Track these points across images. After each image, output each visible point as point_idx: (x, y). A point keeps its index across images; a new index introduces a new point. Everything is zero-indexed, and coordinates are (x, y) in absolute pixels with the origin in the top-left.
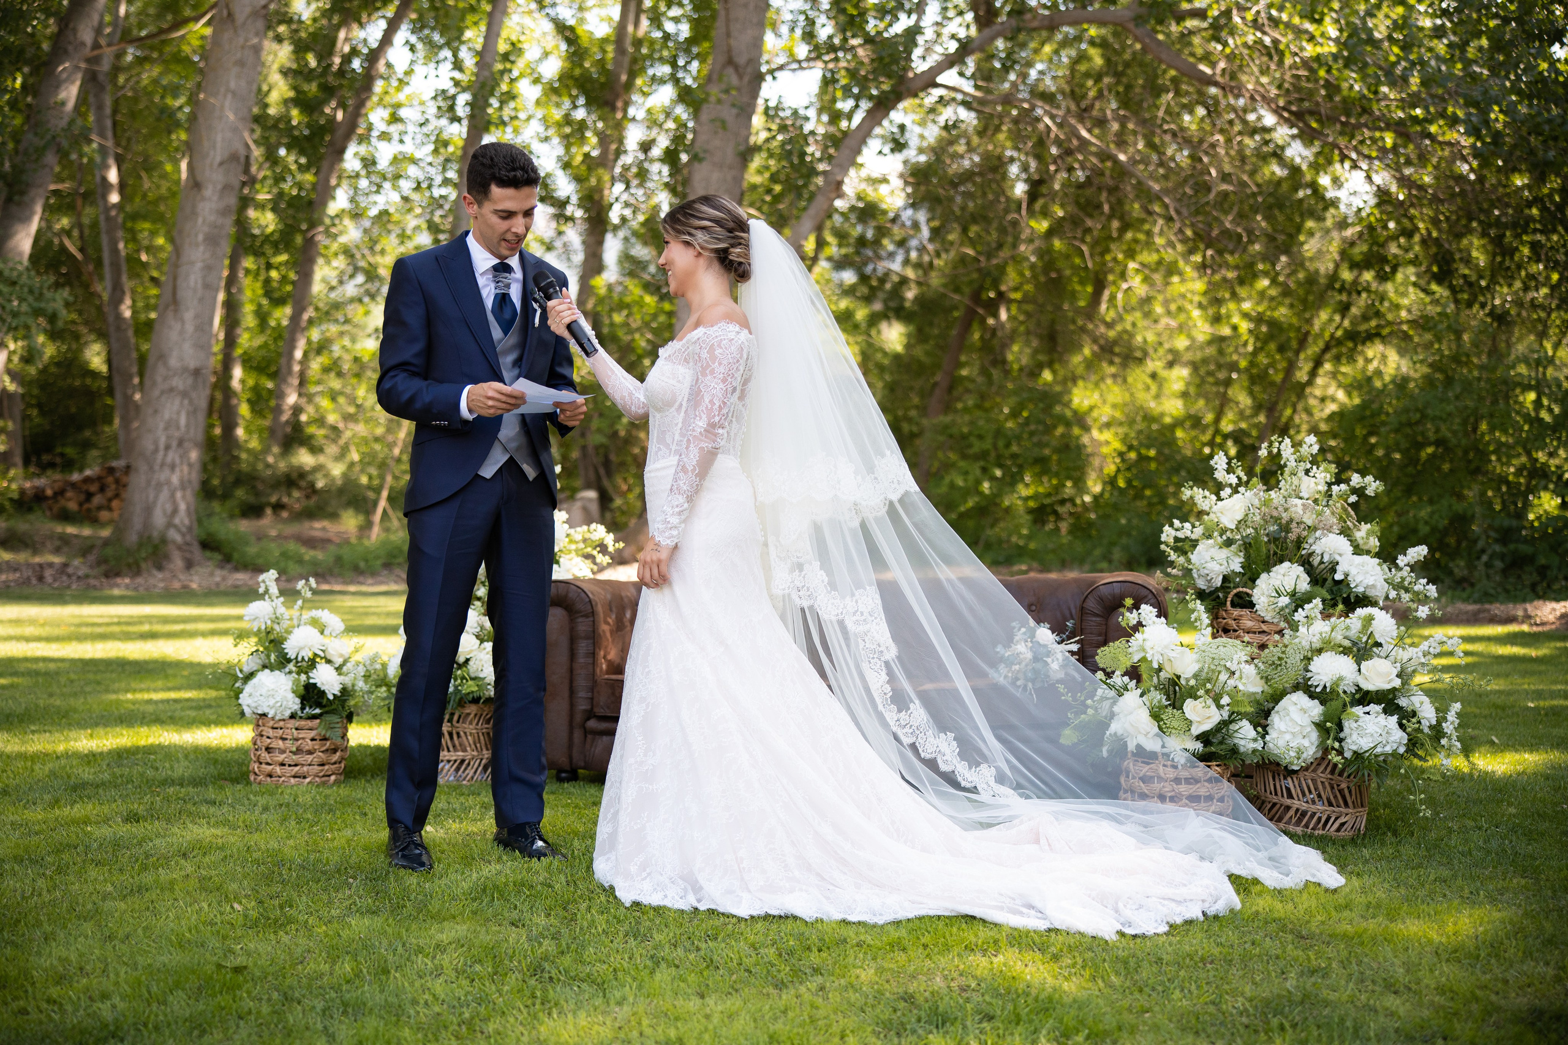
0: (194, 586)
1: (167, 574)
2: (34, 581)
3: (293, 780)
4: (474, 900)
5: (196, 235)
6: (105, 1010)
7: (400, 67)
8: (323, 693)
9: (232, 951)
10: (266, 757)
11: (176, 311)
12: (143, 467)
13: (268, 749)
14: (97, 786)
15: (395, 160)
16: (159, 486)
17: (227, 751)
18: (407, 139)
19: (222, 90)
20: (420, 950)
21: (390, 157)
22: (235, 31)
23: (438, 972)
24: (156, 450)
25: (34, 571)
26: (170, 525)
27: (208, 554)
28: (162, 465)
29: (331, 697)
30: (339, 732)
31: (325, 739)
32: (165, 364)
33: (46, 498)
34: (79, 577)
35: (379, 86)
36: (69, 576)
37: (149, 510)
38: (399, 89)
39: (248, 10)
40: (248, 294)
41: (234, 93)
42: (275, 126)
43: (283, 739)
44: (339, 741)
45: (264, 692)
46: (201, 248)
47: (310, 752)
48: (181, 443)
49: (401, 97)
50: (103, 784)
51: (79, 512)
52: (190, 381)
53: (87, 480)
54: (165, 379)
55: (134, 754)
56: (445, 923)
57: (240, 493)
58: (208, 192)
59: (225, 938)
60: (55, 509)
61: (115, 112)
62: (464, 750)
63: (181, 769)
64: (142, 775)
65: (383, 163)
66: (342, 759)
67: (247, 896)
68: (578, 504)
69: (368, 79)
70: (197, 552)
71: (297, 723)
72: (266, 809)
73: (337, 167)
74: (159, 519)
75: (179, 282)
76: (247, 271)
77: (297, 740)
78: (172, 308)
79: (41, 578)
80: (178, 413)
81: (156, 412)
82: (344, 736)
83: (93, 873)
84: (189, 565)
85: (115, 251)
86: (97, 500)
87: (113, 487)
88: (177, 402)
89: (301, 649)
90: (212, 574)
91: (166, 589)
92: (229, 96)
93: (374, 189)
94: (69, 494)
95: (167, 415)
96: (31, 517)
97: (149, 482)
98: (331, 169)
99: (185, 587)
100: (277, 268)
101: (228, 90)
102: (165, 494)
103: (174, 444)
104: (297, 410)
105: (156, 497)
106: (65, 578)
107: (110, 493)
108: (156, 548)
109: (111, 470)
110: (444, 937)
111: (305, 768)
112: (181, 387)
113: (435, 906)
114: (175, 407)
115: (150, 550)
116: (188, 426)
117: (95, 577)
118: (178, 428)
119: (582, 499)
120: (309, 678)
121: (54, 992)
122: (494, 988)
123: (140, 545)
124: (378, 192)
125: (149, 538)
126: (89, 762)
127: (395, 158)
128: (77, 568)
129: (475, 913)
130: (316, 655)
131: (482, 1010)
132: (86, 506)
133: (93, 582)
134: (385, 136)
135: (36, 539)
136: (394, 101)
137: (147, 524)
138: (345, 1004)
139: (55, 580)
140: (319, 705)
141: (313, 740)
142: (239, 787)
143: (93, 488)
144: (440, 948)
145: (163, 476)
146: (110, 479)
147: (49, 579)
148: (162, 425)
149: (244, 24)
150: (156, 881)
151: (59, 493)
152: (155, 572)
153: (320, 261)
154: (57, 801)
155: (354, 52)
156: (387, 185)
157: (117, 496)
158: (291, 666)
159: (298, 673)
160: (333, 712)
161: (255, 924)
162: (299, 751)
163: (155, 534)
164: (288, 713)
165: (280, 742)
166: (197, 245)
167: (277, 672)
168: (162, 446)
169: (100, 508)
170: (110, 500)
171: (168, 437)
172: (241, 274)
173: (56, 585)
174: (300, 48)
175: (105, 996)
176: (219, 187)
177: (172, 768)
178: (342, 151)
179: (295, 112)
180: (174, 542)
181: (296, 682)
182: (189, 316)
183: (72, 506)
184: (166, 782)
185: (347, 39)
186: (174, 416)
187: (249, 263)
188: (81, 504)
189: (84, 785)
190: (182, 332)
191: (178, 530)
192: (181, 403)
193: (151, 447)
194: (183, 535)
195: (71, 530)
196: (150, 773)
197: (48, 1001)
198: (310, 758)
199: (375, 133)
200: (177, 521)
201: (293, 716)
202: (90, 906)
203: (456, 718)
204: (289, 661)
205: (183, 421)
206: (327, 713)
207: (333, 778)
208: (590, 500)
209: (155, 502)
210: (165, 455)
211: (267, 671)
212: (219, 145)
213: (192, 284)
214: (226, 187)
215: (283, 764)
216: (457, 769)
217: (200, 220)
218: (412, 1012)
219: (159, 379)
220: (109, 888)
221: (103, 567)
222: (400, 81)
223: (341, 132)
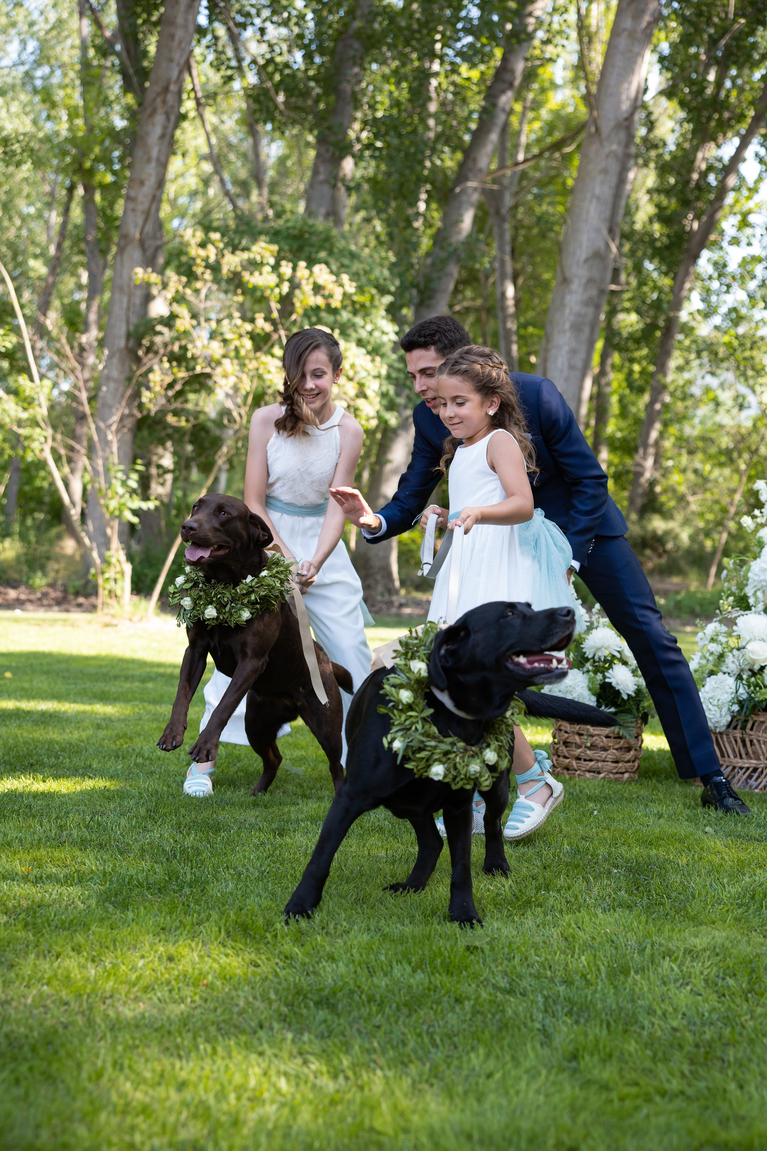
3: (588, 775)
4: (740, 906)
5: (564, 324)
7: (750, 179)
8: (618, 693)
10: (563, 750)
13: (566, 743)
15: (744, 263)
18: (755, 242)
19: (589, 196)
20: (669, 954)
21: (739, 260)
22: (601, 143)
23: (685, 980)
29: (625, 697)
30: (634, 732)
31: (620, 737)
35: (730, 198)
38: (749, 198)
39: (612, 123)
40: (615, 385)
41: (598, 199)
42: (642, 241)
43: (580, 735)
44: (633, 741)
45: (562, 688)
46: (568, 335)
47: (605, 749)
49: (751, 204)
56: (703, 928)
58: (576, 286)
61: (514, 239)
62: (758, 759)
65: (733, 267)
66: (636, 758)
69: (722, 191)
73: (691, 269)
75: (549, 365)
76: (613, 366)
77: (592, 736)
82: (638, 736)
89: (599, 649)
92: (595, 201)
93: (724, 288)
98: (687, 274)
100: (639, 363)
101: (593, 195)
104: (652, 484)
110: (699, 942)
111: (600, 764)
113: (695, 907)
120: (605, 677)
122: (745, 1007)
124: (727, 292)
127: (744, 259)
129: (737, 920)
130: (613, 656)
131: (727, 1032)
134: (735, 241)
136: (745, 209)
140: (615, 705)
141: (607, 737)
144: (692, 953)
149: (609, 136)
155: (710, 168)
156: (735, 286)
158: (589, 666)
159: (595, 673)
160: (629, 711)
162: (593, 747)
165: (577, 738)
166: (565, 332)
167: (575, 670)
172: (608, 368)
174: (663, 169)
176: (584, 281)
178: (696, 256)
179: (657, 226)
181: (591, 681)
185: (704, 159)
187: (616, 358)
198: (603, 754)
199: (727, 238)
203: (749, 726)
204: (587, 660)
206: (622, 712)
207: (626, 775)
212: (584, 244)
213: (559, 365)
214: (590, 281)
215: (578, 759)
216: (750, 777)
217: (567, 311)
218: (646, 1023)
222: (750, 190)
223: (696, 240)
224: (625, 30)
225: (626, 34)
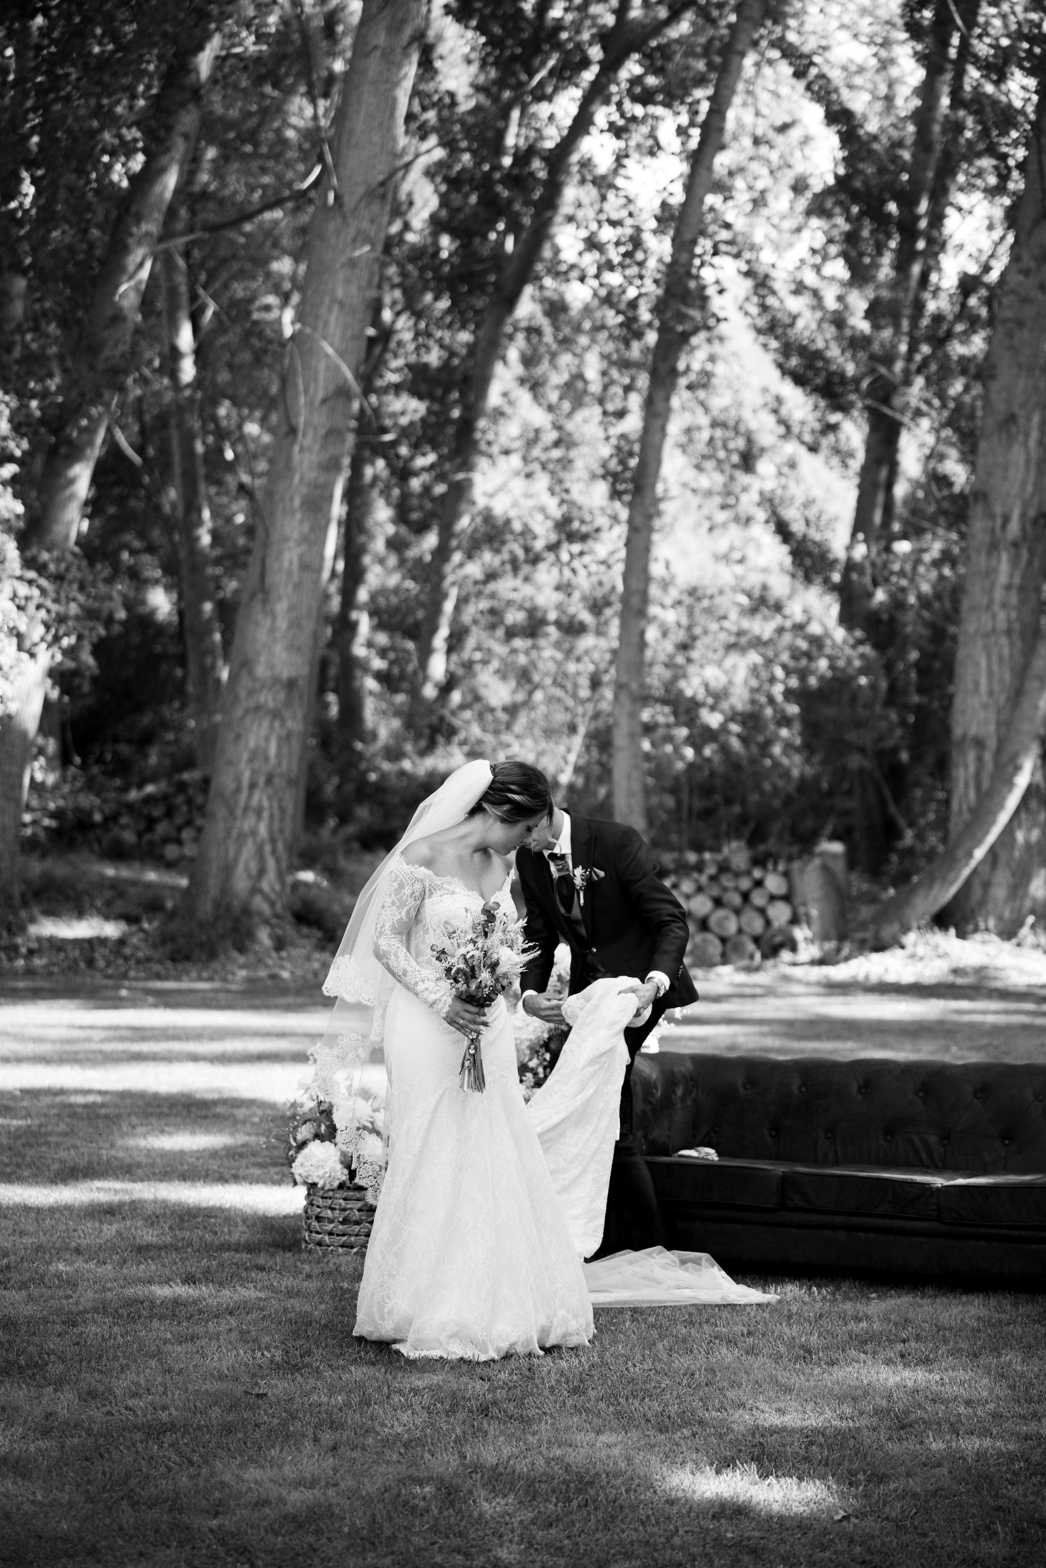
0: (285, 975)
1: (251, 958)
2: (82, 965)
3: (341, 1250)
5: (292, 499)
6: (164, 1416)
7: (602, 163)
9: (257, 1384)
10: (315, 1224)
11: (265, 601)
12: (221, 812)
13: (318, 1219)
14: (160, 1249)
16: (241, 838)
17: (285, 1217)
19: (327, 300)
22: (344, 218)
24: (238, 790)
25: (81, 950)
26: (255, 890)
27: (305, 930)
28: (246, 809)
32: (250, 673)
33: (93, 825)
34: (138, 962)
36: (126, 959)
37: (228, 870)
39: (361, 190)
41: (342, 305)
43: (332, 1209)
45: (314, 1162)
46: (298, 516)
47: (357, 1223)
48: (269, 781)
50: (166, 1246)
51: (139, 845)
52: (282, 696)
53: (149, 800)
54: (251, 693)
55: (195, 1217)
57: (363, 812)
58: (308, 439)
59: (254, 1375)
60: (105, 842)
63: (238, 1235)
64: (201, 1238)
67: (276, 1347)
68: (817, 862)
70: (290, 931)
71: (345, 1194)
72: (309, 1277)
74: (241, 883)
75: (268, 562)
77: (345, 1210)
78: (260, 596)
79: (91, 963)
80: (267, 739)
81: (238, 737)
83: (155, 1324)
84: (280, 944)
85: (189, 452)
86: (162, 828)
87: (185, 809)
88: (266, 724)
90: (308, 958)
91: (250, 980)
92: (336, 308)
94: (124, 820)
95: (252, 743)
96: (73, 857)
97: (228, 832)
99: (273, 977)
101: (334, 300)
102: (249, 849)
103: (262, 781)
105: (238, 853)
106: (120, 961)
107: (179, 820)
108: (237, 921)
109: (182, 787)
110: (420, 1384)
111: (353, 1238)
112: (271, 704)
114: (263, 732)
115: (229, 924)
116: (279, 756)
117: (160, 962)
118: (267, 759)
119: (823, 854)
121: (130, 1403)
123: (217, 918)
125: (229, 907)
126: (152, 1224)
128: (137, 948)
132: (147, 837)
133: (156, 967)
135: (80, 886)
137: (226, 889)
138: (332, 1422)
139: (108, 964)
141: (360, 1210)
142: (288, 1255)
143: (157, 812)
144: (416, 1391)
145: (247, 824)
146: (180, 799)
147: (101, 964)
148: (245, 756)
149: (356, 208)
150: (206, 1332)
151: (111, 819)
152: (235, 954)
153: (482, 463)
154: (125, 1262)
157: (189, 823)
161: (278, 1367)
162: (345, 1221)
163: (236, 903)
164: (336, 1184)
165: (330, 1212)
166: (293, 512)
167: (327, 1143)
168: (245, 783)
169: (166, 841)
170: (180, 829)
171: (254, 772)
173: (110, 971)
175: (165, 1408)
176: (322, 432)
177: (230, 1233)
179: (445, 241)
180: (260, 914)
182: (281, 607)
183: (129, 837)
184: (225, 1247)
186: (262, 744)
188: (140, 835)
189: (148, 1247)
190: (272, 630)
191: (266, 898)
192: (271, 727)
193: (232, 785)
194: (272, 904)
195: (125, 872)
196: (208, 1237)
197: (126, 1408)
198: (357, 1228)
200: (265, 886)
201: (341, 1186)
202: (153, 1348)
205: (273, 750)
208: (834, 856)
209: (236, 860)
210: (250, 796)
211: (318, 1142)
212: (321, 376)
213: (286, 564)
215: (331, 1234)
217: (297, 478)
219: (243, 693)
220: (169, 1336)
221: (169, 948)
223: (510, 270)
224: (376, 47)
225: (378, 54)
